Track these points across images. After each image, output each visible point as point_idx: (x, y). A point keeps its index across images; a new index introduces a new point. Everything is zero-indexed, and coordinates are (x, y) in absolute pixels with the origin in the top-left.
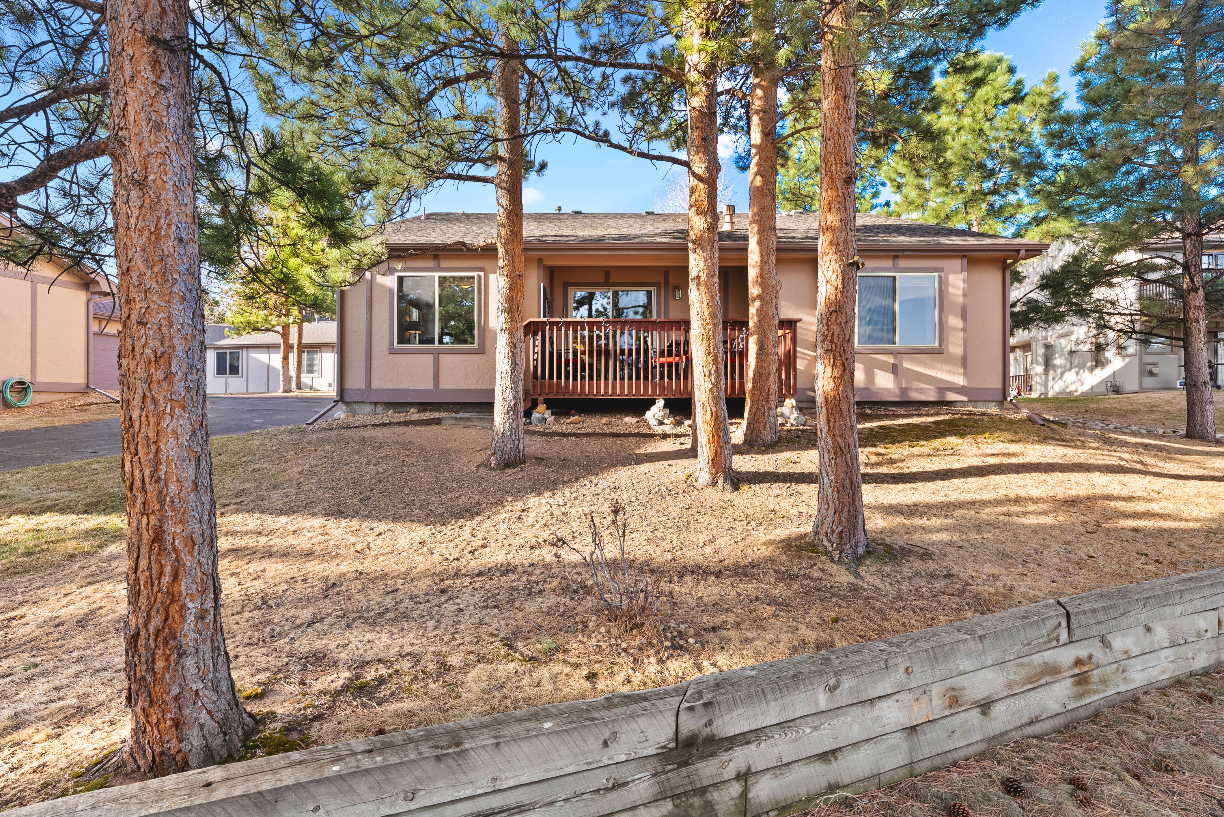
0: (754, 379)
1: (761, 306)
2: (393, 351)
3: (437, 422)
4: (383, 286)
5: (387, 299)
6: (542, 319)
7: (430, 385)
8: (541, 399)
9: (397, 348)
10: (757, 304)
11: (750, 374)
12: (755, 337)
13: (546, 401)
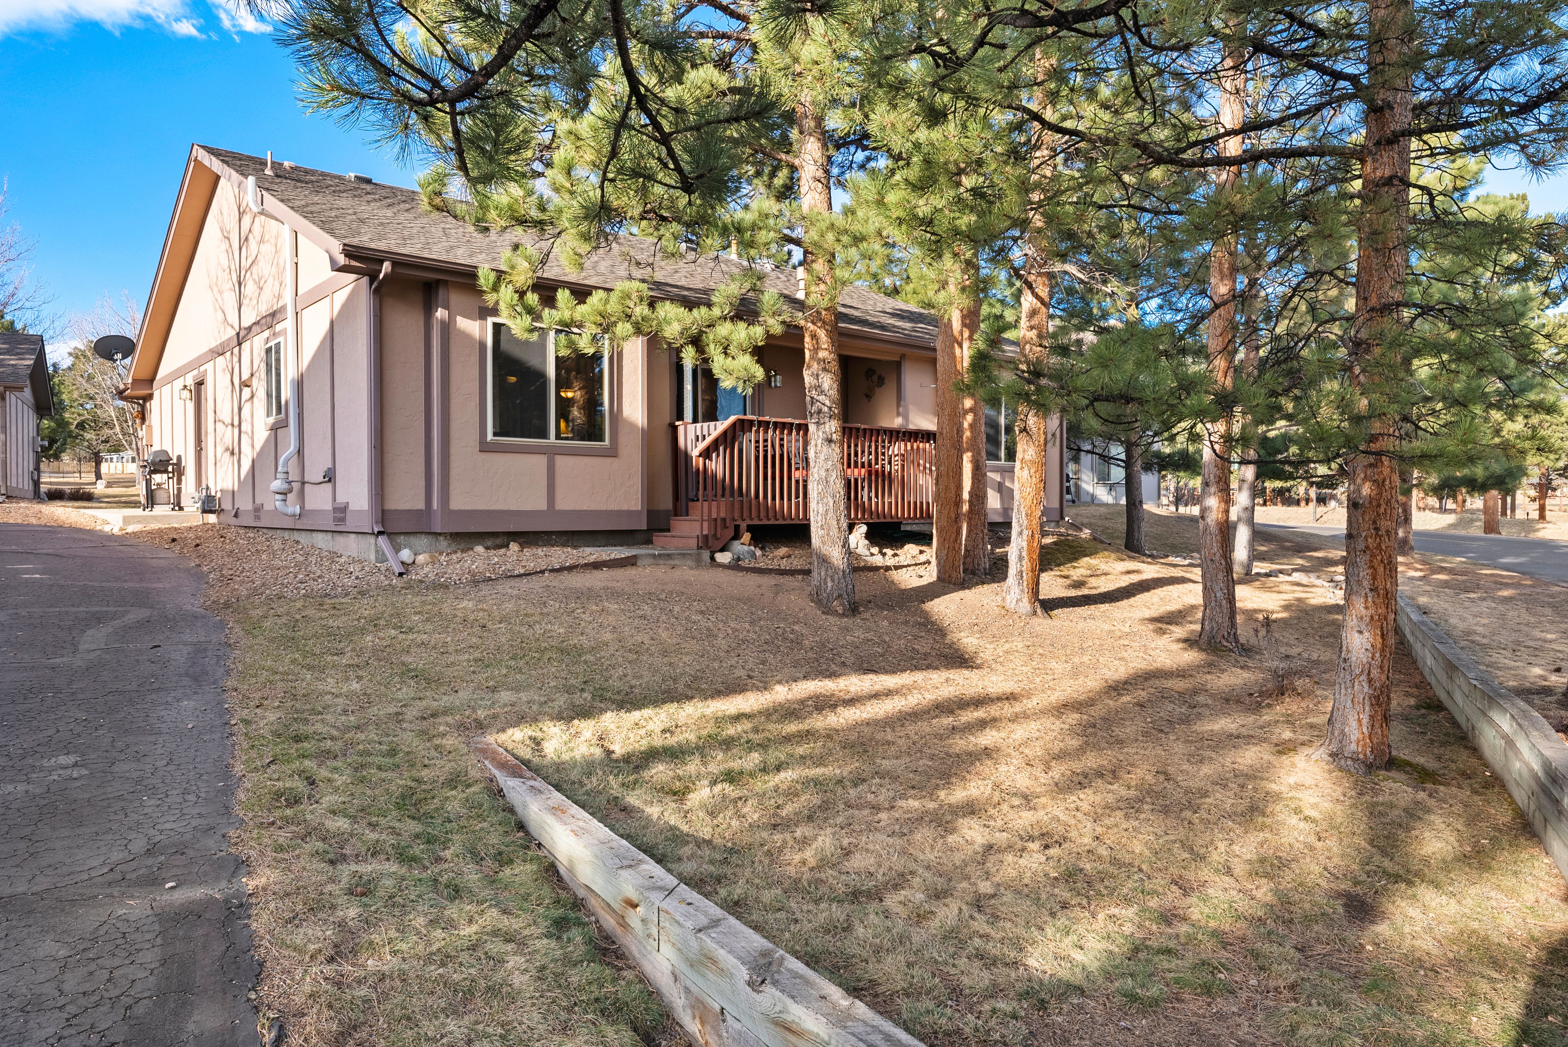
0: (970, 501)
1: (974, 420)
2: (485, 447)
3: (631, 562)
4: (466, 336)
5: (475, 359)
6: (749, 417)
7: (543, 506)
8: (743, 526)
9: (492, 443)
10: (970, 418)
11: (966, 496)
12: (969, 454)
13: (750, 529)
